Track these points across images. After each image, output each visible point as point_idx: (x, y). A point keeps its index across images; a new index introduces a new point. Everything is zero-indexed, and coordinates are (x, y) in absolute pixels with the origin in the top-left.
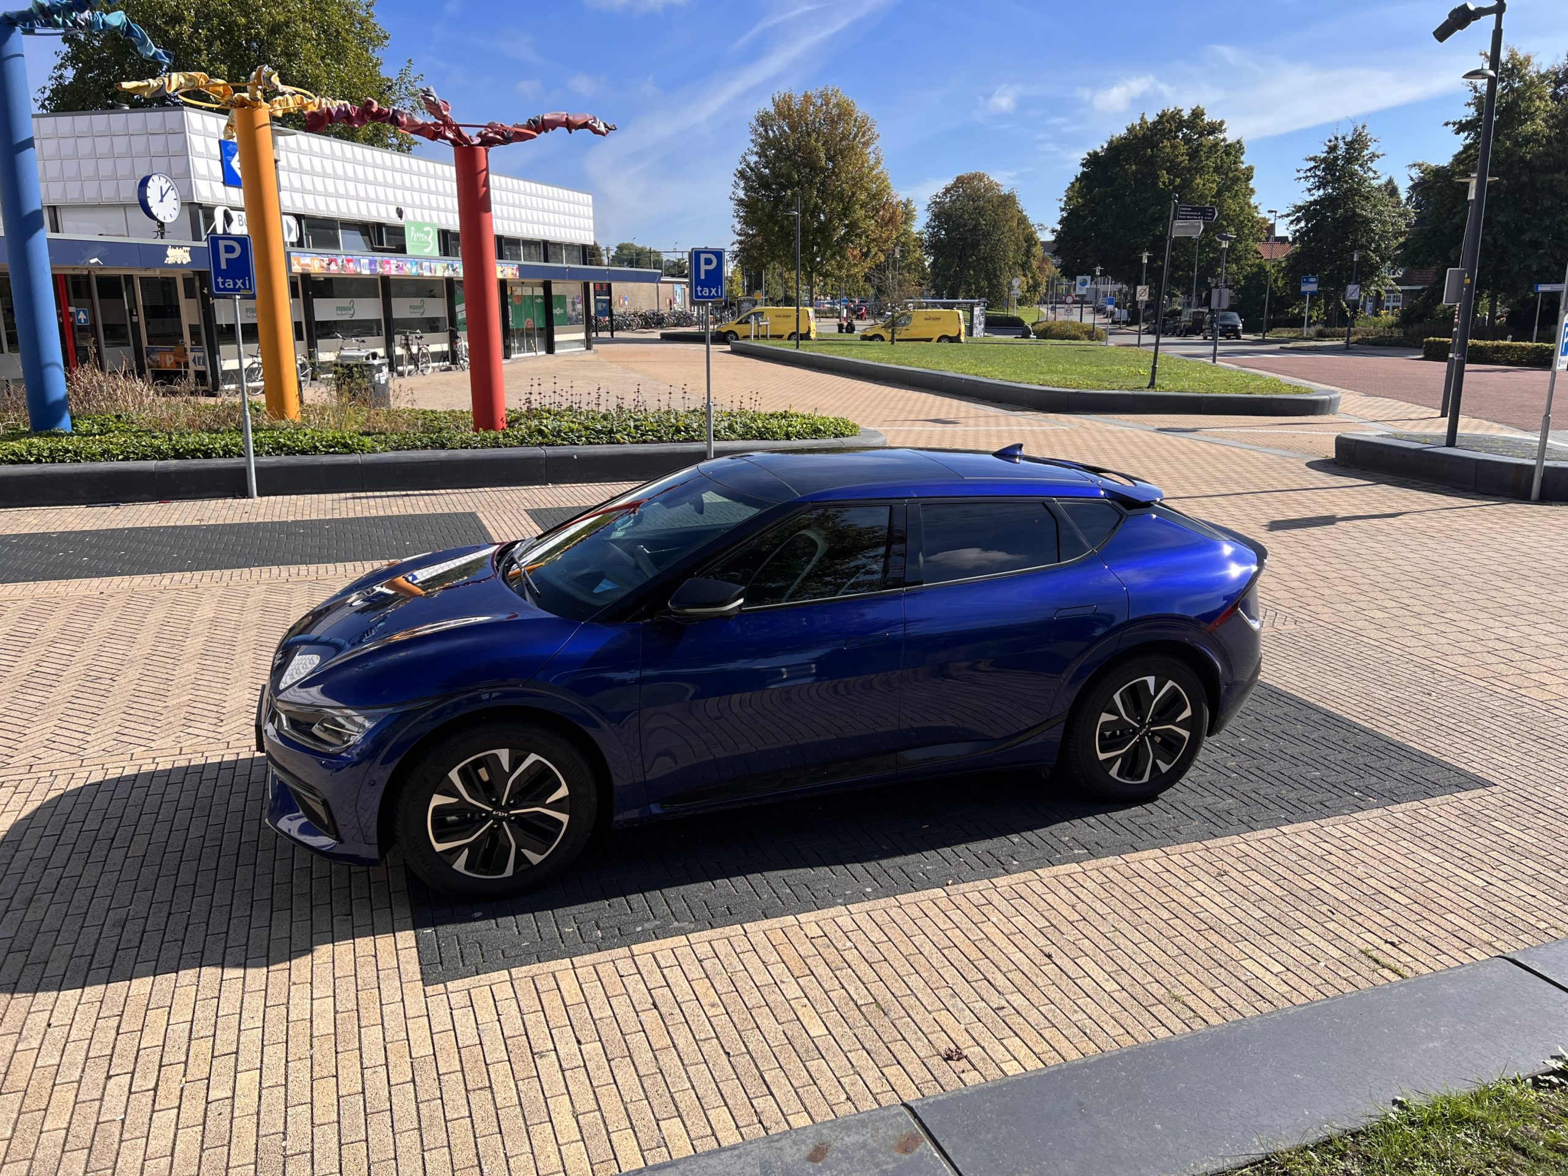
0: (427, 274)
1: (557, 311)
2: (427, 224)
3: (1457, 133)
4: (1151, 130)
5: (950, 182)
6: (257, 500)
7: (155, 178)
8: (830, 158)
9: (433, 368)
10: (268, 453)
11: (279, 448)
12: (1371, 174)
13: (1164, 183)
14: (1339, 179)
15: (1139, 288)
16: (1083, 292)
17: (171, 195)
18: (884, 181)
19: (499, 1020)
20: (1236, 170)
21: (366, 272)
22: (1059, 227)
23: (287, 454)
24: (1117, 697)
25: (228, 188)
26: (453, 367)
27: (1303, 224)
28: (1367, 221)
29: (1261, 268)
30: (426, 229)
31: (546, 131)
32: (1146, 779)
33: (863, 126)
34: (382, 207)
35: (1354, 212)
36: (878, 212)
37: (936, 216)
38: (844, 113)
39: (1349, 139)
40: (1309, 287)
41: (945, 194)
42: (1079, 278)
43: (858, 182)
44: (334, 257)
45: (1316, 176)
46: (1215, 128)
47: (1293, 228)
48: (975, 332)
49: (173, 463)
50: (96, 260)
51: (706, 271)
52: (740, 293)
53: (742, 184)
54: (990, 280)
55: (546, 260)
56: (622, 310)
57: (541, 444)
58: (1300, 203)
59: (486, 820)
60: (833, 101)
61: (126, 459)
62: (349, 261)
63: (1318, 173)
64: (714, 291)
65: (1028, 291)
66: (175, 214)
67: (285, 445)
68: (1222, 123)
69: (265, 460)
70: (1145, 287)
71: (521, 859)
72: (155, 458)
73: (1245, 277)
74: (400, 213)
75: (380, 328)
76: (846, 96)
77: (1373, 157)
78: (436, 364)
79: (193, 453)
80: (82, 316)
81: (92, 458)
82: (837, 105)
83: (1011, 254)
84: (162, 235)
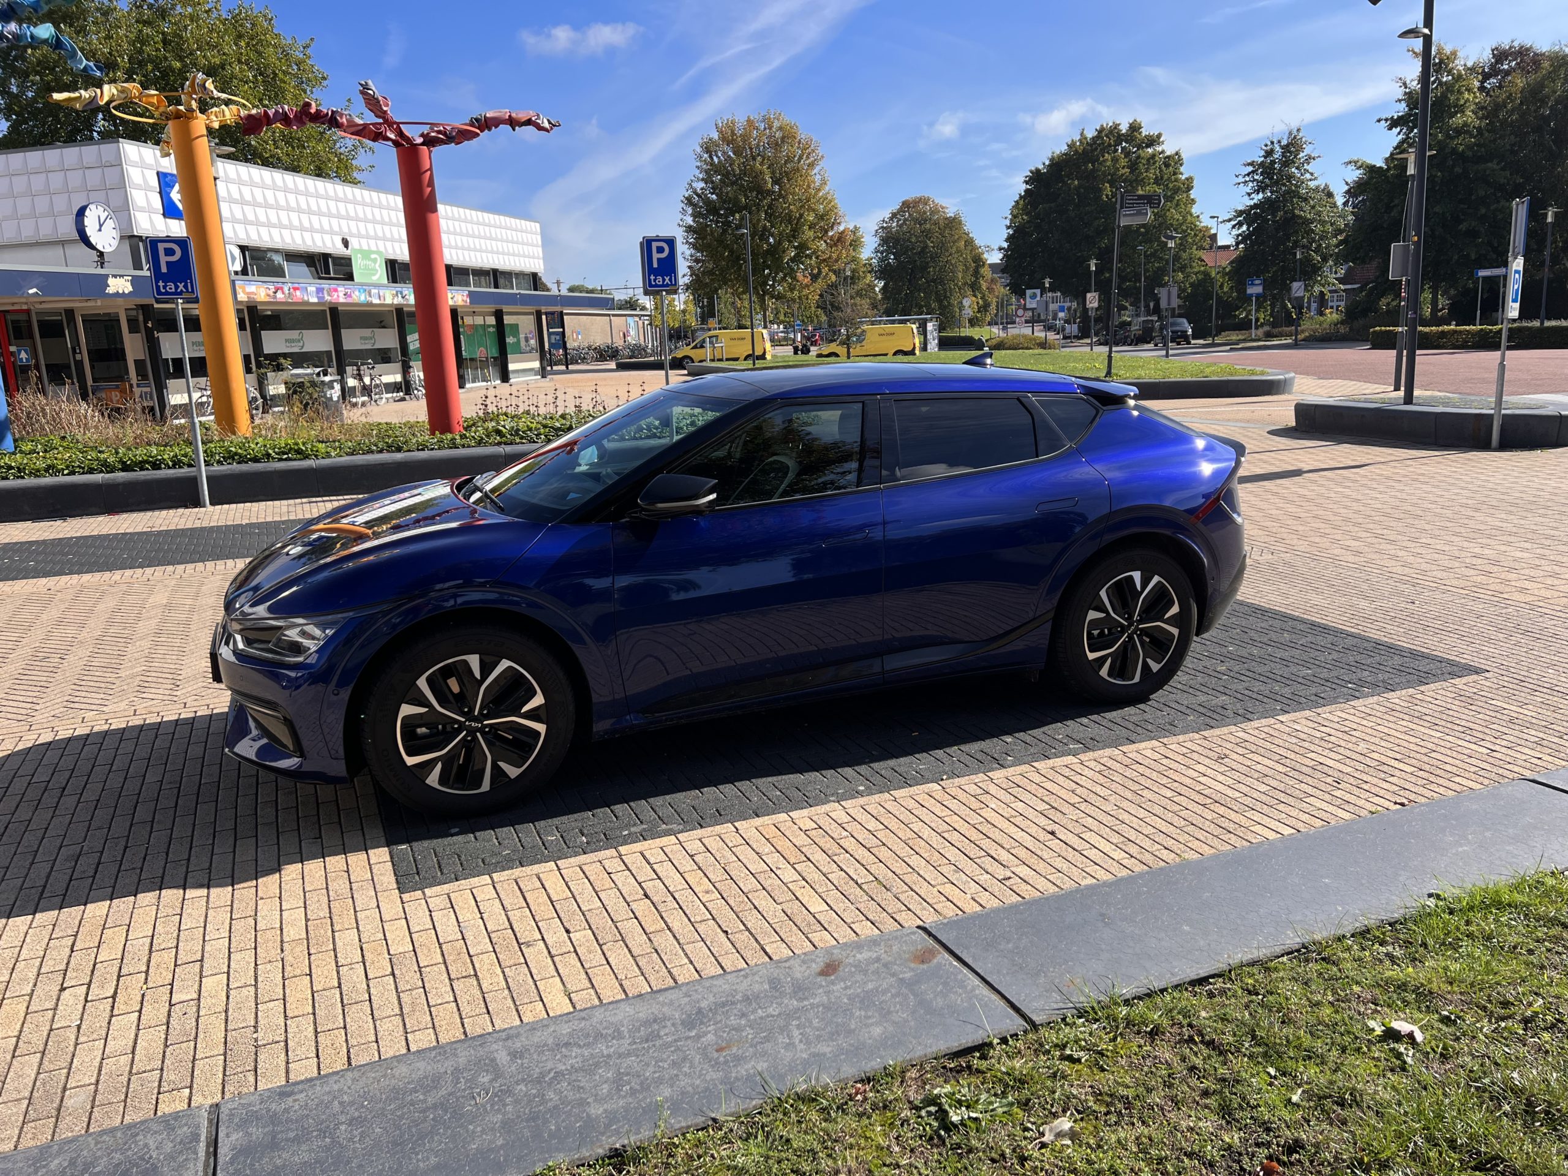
0: (376, 301)
1: (510, 340)
2: (374, 252)
3: (1390, 129)
4: (1091, 145)
5: (896, 207)
6: (210, 508)
7: (92, 207)
8: (776, 181)
9: (387, 399)
10: (219, 462)
11: (230, 457)
12: (1308, 176)
13: (1107, 196)
14: (1277, 183)
15: (1089, 295)
16: (1034, 306)
17: (110, 224)
18: (831, 201)
19: (482, 918)
20: (1176, 180)
21: (314, 300)
22: (1005, 245)
23: (239, 463)
24: (1103, 594)
25: (168, 220)
26: (407, 397)
27: (1244, 228)
28: (1308, 222)
29: (1206, 274)
30: (373, 256)
31: (490, 129)
32: (1137, 679)
33: (806, 148)
34: (327, 238)
35: (1294, 214)
36: (826, 232)
37: (884, 241)
38: (788, 136)
39: (1284, 142)
40: (1255, 289)
41: (891, 219)
42: (1029, 292)
43: (806, 203)
44: (280, 285)
45: (1255, 180)
46: (1153, 141)
47: (1235, 232)
48: (929, 347)
49: (120, 476)
50: (34, 290)
51: (658, 259)
52: (693, 322)
53: (690, 210)
54: (940, 301)
55: (496, 287)
56: (576, 344)
57: (499, 444)
58: (1241, 208)
59: (458, 731)
60: (776, 124)
61: (72, 473)
62: (295, 289)
63: (1256, 177)
64: (667, 279)
65: (979, 312)
66: (115, 243)
67: (236, 454)
68: (1159, 136)
69: (216, 468)
70: (1094, 294)
71: (497, 772)
72: (102, 472)
73: (1192, 285)
74: (346, 243)
75: (330, 360)
76: (787, 119)
77: (1309, 159)
78: (390, 395)
79: (141, 465)
80: (23, 355)
81: (36, 473)
82: (780, 128)
83: (960, 275)
84: (102, 265)
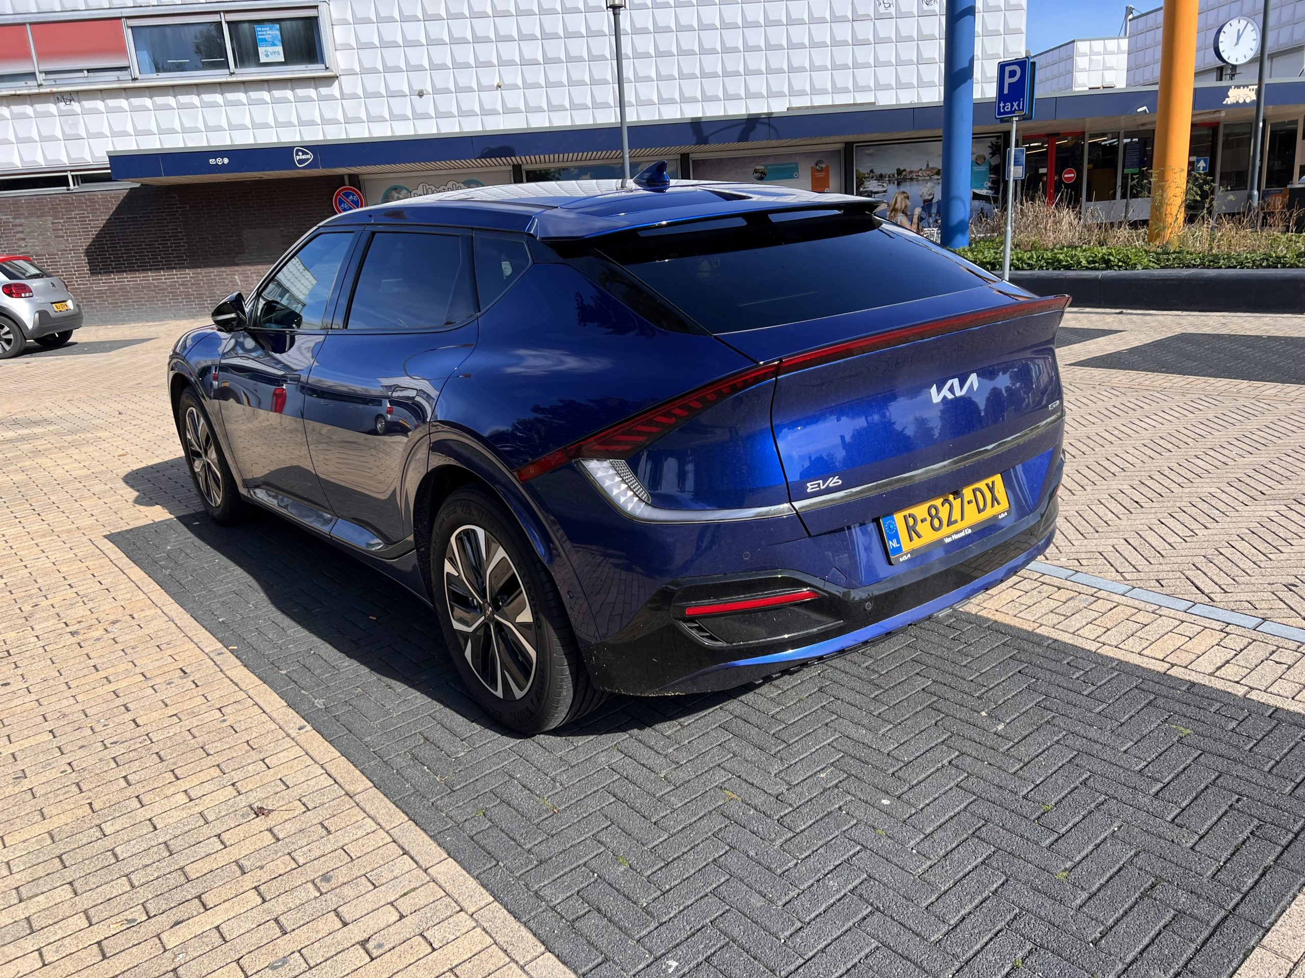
7: (1234, 21)
24: (453, 542)
66: (1251, 54)
84: (1232, 77)
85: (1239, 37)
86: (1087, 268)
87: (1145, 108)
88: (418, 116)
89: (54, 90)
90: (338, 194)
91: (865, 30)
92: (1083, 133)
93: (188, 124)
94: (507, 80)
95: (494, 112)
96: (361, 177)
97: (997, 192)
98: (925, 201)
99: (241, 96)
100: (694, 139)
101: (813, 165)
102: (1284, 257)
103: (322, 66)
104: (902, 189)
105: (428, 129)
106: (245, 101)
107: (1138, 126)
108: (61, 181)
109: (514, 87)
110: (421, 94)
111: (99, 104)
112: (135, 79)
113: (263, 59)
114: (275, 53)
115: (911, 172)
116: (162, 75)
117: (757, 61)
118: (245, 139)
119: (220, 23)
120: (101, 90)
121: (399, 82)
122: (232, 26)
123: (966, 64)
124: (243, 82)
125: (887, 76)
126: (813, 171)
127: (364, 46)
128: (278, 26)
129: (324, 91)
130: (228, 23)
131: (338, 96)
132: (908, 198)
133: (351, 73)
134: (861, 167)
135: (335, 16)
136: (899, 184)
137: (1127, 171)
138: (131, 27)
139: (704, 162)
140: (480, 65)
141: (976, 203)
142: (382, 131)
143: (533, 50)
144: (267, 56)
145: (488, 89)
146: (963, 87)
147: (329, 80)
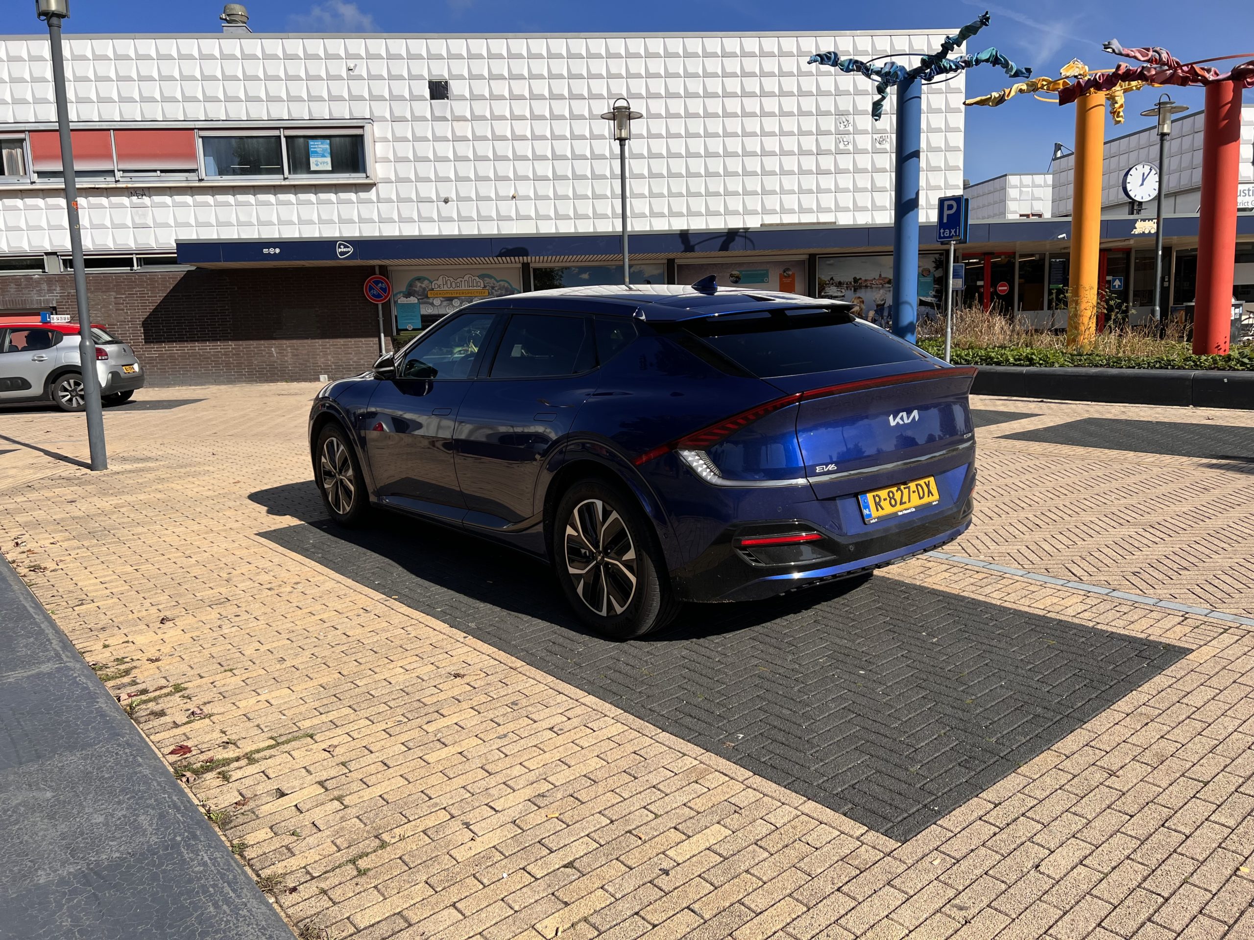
7: (1139, 166)
17: (1152, 179)
24: (576, 512)
32: (604, 612)
66: (1154, 193)
80: (1117, 283)
84: (1139, 212)
85: (1144, 180)
86: (1014, 365)
87: (1064, 235)
88: (442, 219)
89: (130, 185)
90: (369, 281)
91: (827, 162)
92: (1014, 253)
93: (242, 218)
94: (522, 192)
95: (509, 219)
96: (389, 268)
97: (940, 300)
98: (878, 306)
99: (291, 197)
100: (682, 247)
101: (781, 272)
102: (1173, 360)
103: (364, 175)
104: (858, 295)
105: (451, 230)
106: (295, 202)
107: (1061, 249)
108: (128, 262)
109: (527, 198)
110: (446, 201)
111: (167, 199)
112: (201, 180)
113: (313, 168)
114: (324, 163)
115: (866, 280)
116: (225, 177)
117: (735, 184)
118: (292, 233)
119: (279, 137)
120: (170, 188)
121: (429, 190)
122: (289, 140)
123: (914, 196)
124: (294, 186)
125: (846, 200)
126: (781, 277)
127: (399, 160)
128: (328, 141)
129: (363, 195)
130: (286, 137)
131: (375, 199)
132: (863, 302)
133: (388, 181)
134: (823, 274)
135: (377, 134)
136: (855, 290)
137: (1052, 286)
138: (202, 137)
139: (688, 266)
140: (498, 178)
141: (923, 308)
142: (411, 231)
143: (545, 169)
144: (317, 165)
145: (505, 199)
146: (911, 214)
147: (367, 187)
